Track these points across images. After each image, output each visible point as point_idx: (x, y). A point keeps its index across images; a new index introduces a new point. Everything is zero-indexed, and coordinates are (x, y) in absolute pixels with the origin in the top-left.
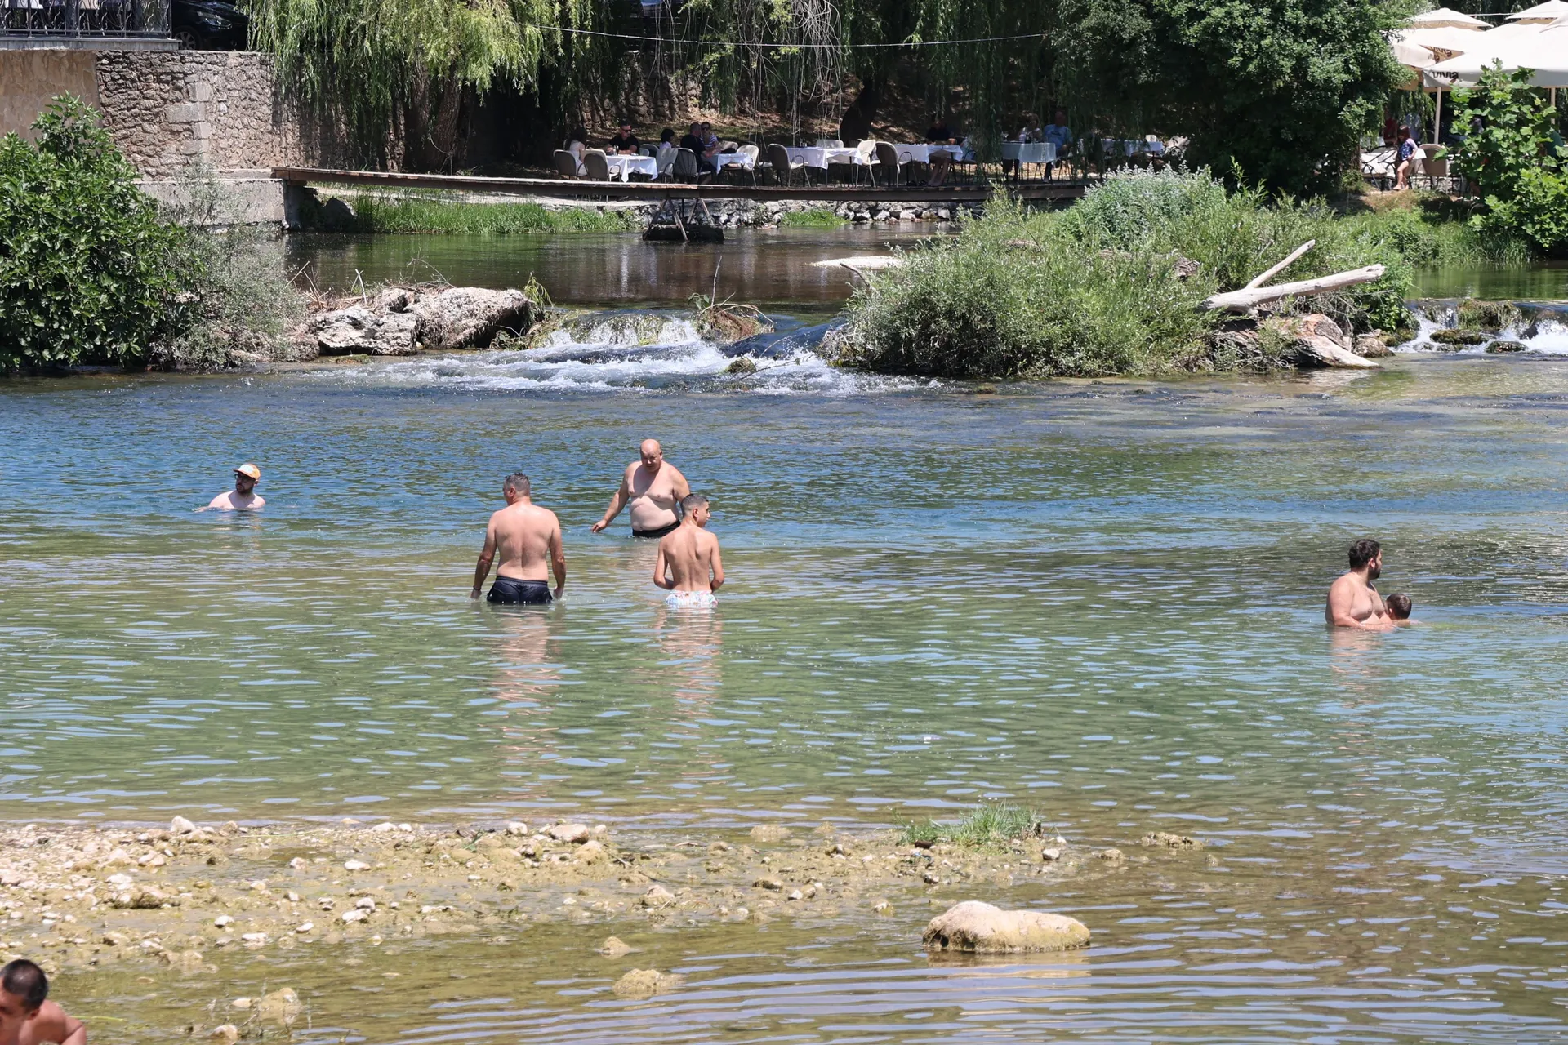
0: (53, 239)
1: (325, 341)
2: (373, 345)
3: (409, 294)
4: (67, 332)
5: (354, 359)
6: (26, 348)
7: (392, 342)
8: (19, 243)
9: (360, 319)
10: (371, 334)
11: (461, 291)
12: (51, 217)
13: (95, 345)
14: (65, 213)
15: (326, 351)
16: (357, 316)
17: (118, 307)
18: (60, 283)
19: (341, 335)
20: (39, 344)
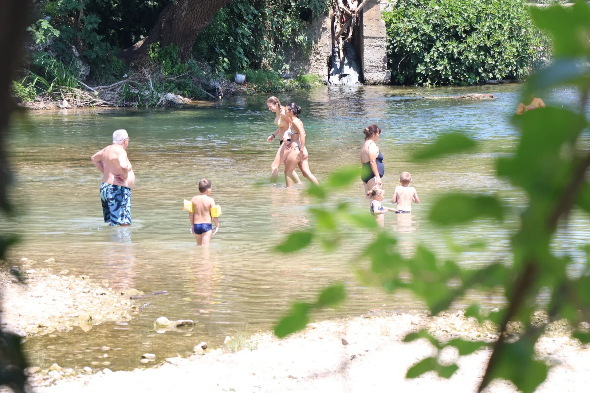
4: (500, 65)
6: (482, 73)
8: (482, 27)
12: (493, 15)
14: (498, 13)
17: (519, 54)
20: (487, 71)
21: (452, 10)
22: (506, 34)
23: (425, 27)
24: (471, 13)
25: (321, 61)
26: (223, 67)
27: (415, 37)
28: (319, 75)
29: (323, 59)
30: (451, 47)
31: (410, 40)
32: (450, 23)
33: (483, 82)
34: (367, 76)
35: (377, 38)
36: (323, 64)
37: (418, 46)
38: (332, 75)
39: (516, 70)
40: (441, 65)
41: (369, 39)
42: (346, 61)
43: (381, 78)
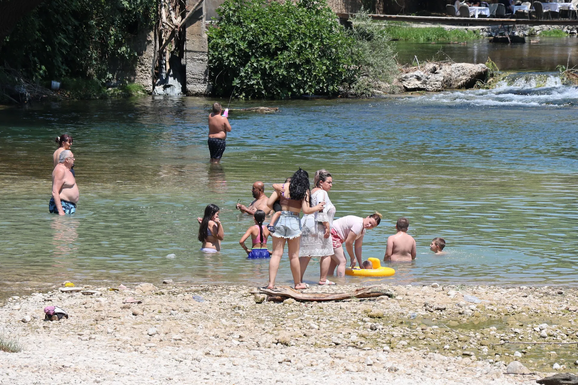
0: (305, 43)
1: (405, 85)
2: (425, 87)
3: (437, 66)
4: (310, 82)
5: (419, 93)
6: (294, 88)
7: (433, 86)
8: (293, 45)
9: (420, 76)
10: (425, 83)
11: (459, 64)
12: (304, 34)
13: (320, 87)
14: (310, 33)
15: (407, 90)
16: (419, 75)
17: (329, 72)
18: (308, 61)
19: (412, 83)
20: (298, 87)
21: (267, 29)
22: (316, 52)
23: (241, 44)
24: (283, 32)
25: (146, 71)
26: (40, 74)
27: (231, 53)
28: (143, 85)
29: (148, 70)
30: (263, 63)
31: (227, 55)
32: (263, 40)
33: (294, 97)
34: (189, 87)
35: (199, 52)
36: (148, 74)
37: (234, 60)
38: (157, 85)
39: (327, 87)
40: (254, 80)
41: (191, 53)
42: (171, 73)
43: (203, 89)
